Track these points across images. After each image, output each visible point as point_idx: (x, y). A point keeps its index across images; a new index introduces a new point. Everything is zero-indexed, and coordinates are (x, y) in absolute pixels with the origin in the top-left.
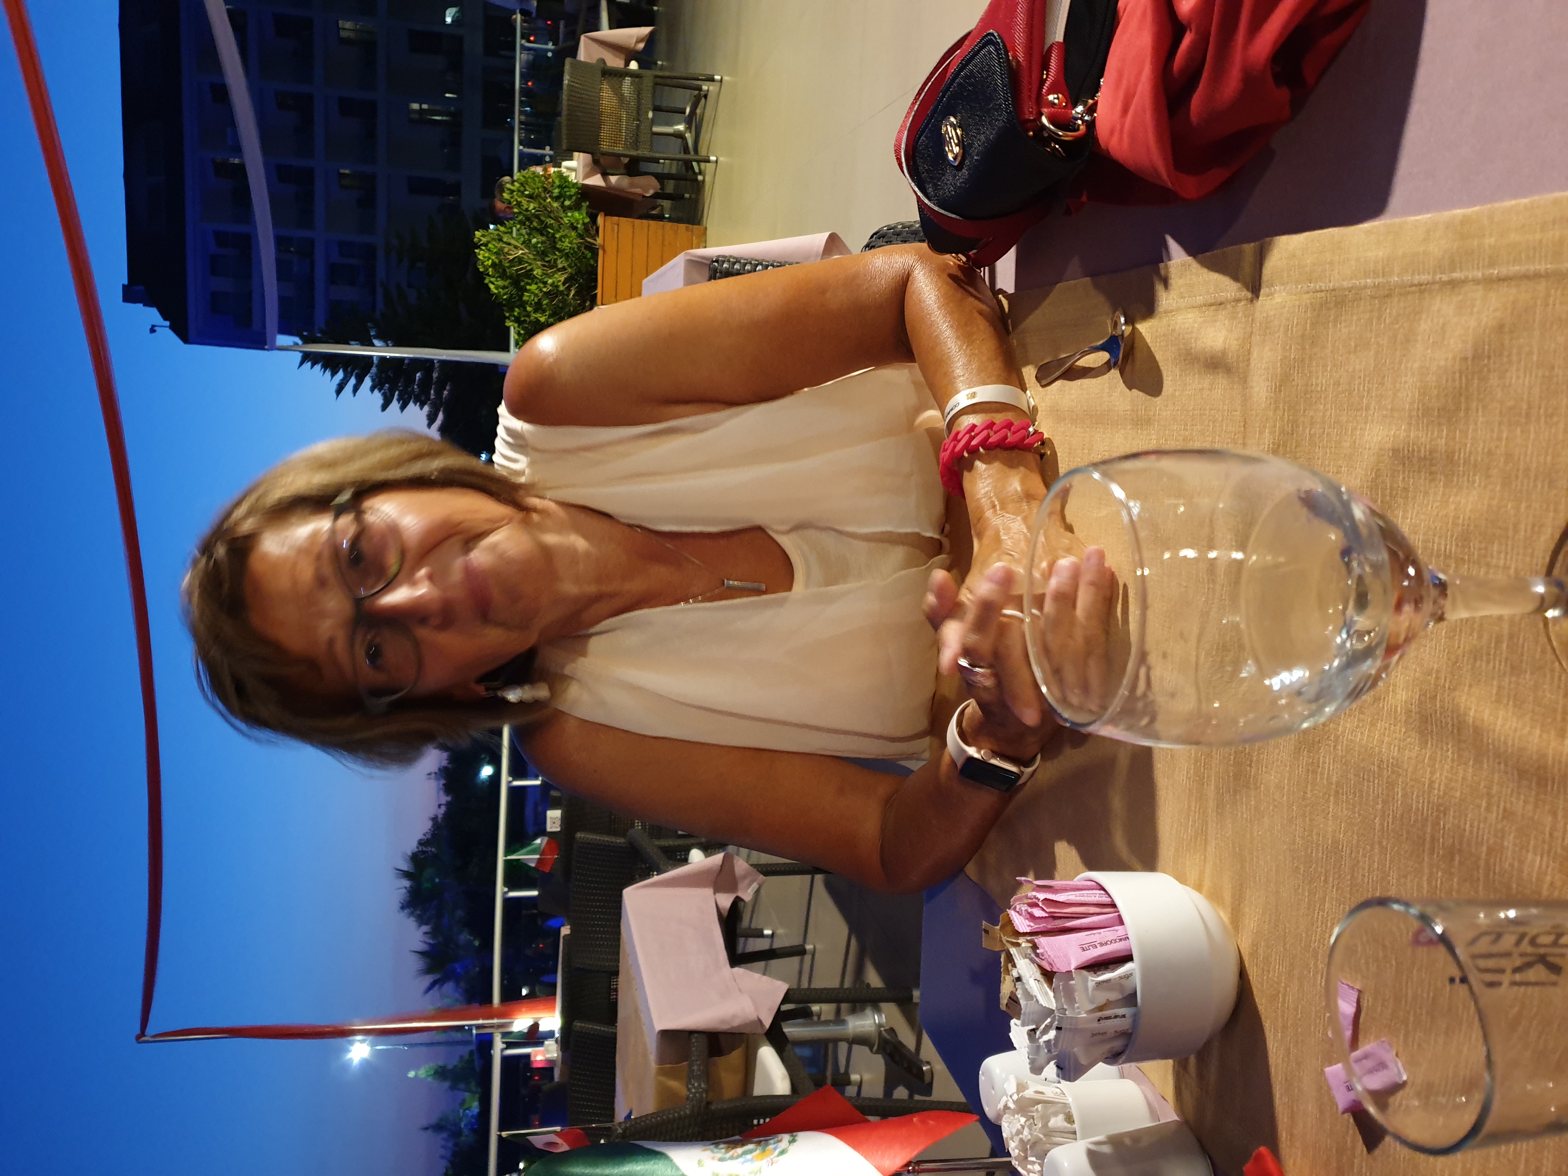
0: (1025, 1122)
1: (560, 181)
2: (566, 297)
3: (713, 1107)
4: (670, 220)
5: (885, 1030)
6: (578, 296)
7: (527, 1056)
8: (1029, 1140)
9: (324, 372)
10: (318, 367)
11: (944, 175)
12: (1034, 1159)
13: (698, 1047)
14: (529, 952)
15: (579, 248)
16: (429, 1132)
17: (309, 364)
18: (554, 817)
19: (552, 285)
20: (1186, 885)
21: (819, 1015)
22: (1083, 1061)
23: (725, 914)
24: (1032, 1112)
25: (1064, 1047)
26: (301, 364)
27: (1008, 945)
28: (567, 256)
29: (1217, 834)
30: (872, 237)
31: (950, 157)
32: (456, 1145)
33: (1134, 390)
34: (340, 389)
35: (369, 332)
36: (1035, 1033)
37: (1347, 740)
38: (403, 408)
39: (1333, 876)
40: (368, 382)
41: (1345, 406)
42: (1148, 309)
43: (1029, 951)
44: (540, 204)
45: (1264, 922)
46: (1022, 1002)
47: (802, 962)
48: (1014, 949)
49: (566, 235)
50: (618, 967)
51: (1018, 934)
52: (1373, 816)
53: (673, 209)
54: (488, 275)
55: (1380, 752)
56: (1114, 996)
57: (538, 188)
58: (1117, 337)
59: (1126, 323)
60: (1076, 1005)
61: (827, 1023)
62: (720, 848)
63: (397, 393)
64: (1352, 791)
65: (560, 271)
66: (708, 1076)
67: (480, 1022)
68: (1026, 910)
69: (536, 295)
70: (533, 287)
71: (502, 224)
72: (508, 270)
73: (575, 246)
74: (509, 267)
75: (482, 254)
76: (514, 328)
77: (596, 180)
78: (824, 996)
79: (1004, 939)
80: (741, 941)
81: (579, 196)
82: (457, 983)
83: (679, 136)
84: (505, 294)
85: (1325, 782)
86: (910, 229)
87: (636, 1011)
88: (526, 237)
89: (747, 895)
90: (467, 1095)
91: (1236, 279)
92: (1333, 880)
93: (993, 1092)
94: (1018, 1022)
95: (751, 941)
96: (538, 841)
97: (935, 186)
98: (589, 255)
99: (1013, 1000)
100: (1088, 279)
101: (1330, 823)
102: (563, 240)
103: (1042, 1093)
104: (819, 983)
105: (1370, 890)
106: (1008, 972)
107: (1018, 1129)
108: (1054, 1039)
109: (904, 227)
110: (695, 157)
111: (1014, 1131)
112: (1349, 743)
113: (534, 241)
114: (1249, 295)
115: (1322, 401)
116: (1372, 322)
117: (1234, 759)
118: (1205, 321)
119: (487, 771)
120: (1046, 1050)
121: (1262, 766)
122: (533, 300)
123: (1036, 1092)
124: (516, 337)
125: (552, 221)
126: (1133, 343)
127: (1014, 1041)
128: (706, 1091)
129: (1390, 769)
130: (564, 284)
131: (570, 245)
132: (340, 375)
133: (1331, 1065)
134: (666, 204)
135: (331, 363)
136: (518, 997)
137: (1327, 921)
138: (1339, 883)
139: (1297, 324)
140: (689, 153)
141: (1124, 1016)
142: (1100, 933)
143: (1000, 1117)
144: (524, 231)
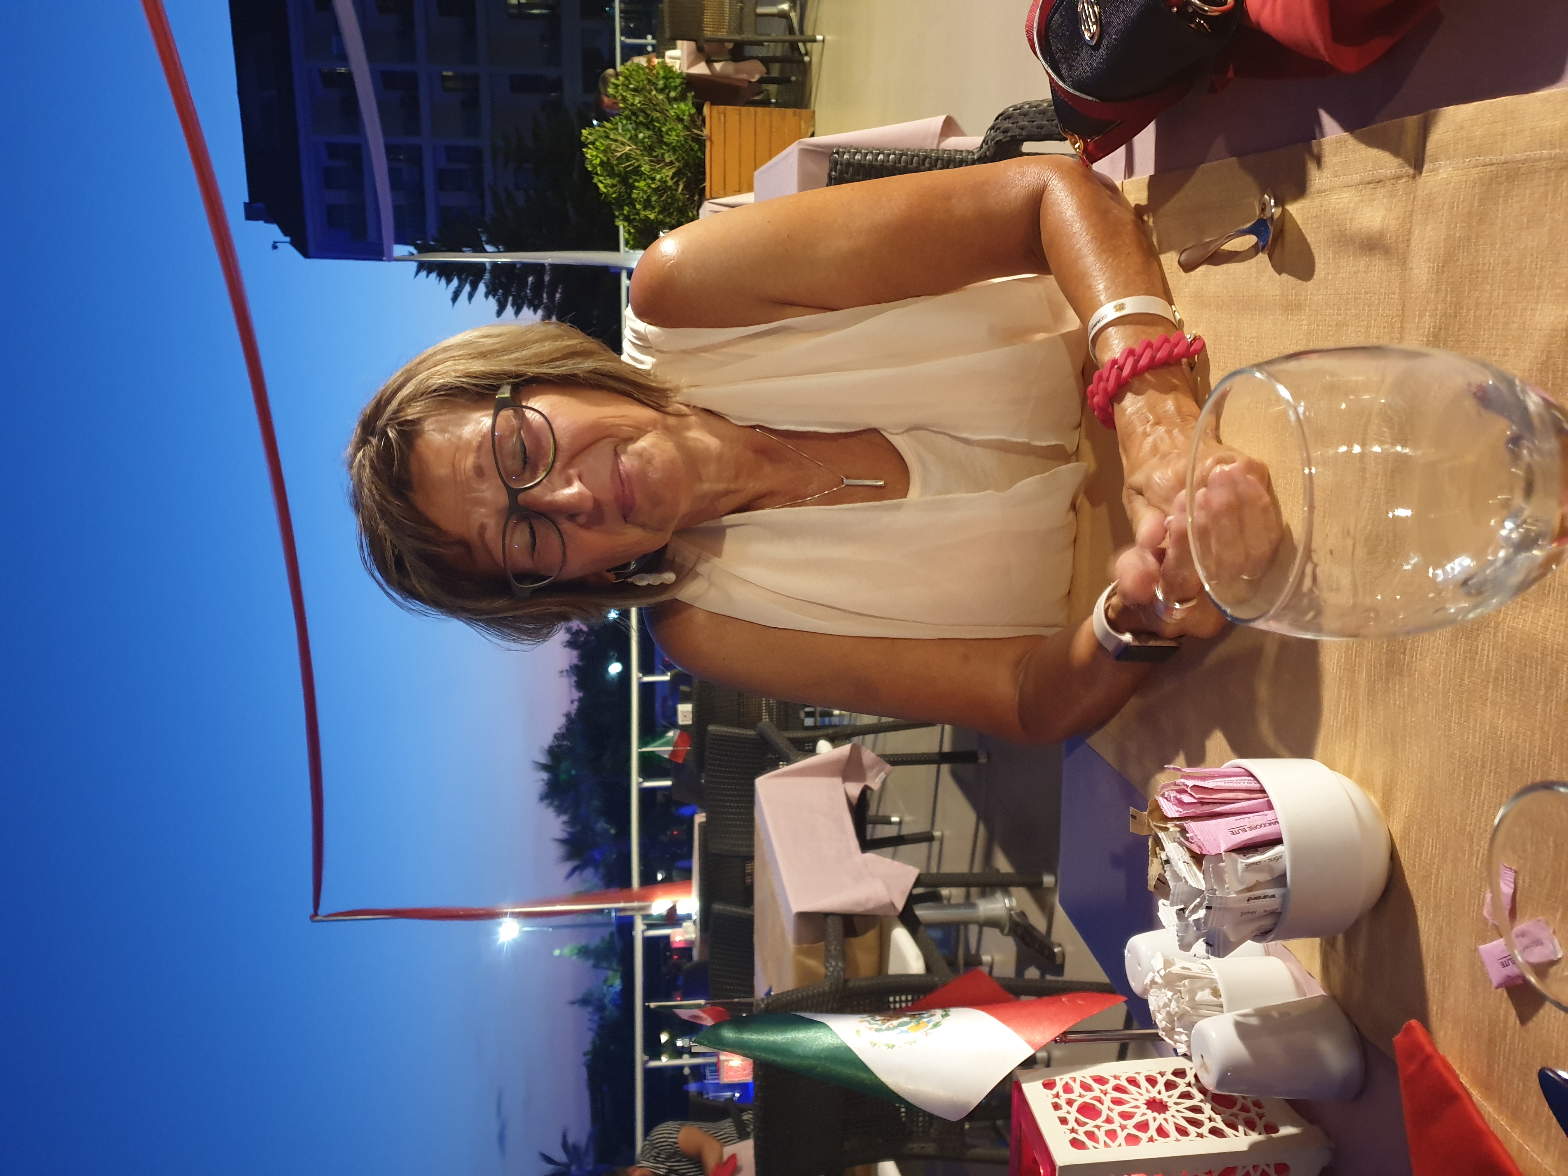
0: (1172, 996)
1: (664, 72)
2: (674, 192)
3: (850, 984)
4: (777, 105)
5: (1016, 913)
6: (687, 190)
7: (667, 938)
8: (1177, 1012)
9: (440, 280)
10: (433, 275)
11: (1078, 55)
12: (1181, 1030)
13: (834, 928)
14: (663, 838)
15: (686, 140)
16: (576, 1006)
17: (423, 274)
18: (685, 711)
19: (660, 181)
20: (1335, 770)
21: (949, 899)
22: (1232, 939)
23: (855, 802)
24: (1181, 987)
25: (1214, 925)
26: (418, 272)
27: (1157, 830)
28: (674, 150)
29: (1368, 720)
30: (997, 119)
31: (1087, 36)
32: (601, 1018)
33: (1283, 275)
34: (455, 297)
35: (480, 238)
36: (1184, 912)
37: (1508, 627)
38: (517, 312)
39: (1491, 761)
40: (482, 288)
41: (1515, 286)
42: (1300, 189)
43: (1178, 835)
44: (645, 97)
45: (1417, 806)
46: (1171, 884)
47: (930, 849)
48: (1162, 833)
49: (672, 128)
50: (753, 852)
51: (1166, 819)
52: (1534, 702)
53: (779, 94)
54: (596, 174)
55: (1544, 639)
56: (1263, 877)
57: (643, 81)
58: (1265, 220)
59: (1276, 205)
60: (1226, 886)
61: (957, 906)
62: (846, 739)
63: (510, 298)
64: (1513, 678)
65: (667, 166)
66: (844, 955)
67: (621, 905)
68: (1175, 797)
69: (645, 192)
70: (642, 184)
71: (608, 121)
72: (616, 168)
73: (682, 138)
74: (617, 165)
75: (589, 153)
76: (624, 227)
77: (701, 69)
78: (953, 881)
79: (1152, 824)
80: (869, 827)
81: (684, 86)
82: (596, 868)
83: (784, 15)
84: (615, 193)
85: (1484, 668)
86: (1039, 109)
87: (773, 895)
88: (633, 132)
89: (875, 784)
90: (610, 973)
91: (1396, 153)
92: (1491, 765)
93: (1139, 968)
94: (1167, 902)
95: (879, 827)
96: (671, 734)
97: (1070, 68)
98: (696, 147)
99: (1161, 881)
100: (1234, 159)
101: (1489, 708)
102: (670, 133)
103: (1188, 969)
104: (948, 868)
105: (1531, 774)
106: (1156, 855)
107: (1165, 1003)
108: (1204, 918)
109: (1031, 107)
110: (802, 37)
111: (1161, 1004)
112: (1510, 630)
113: (641, 136)
114: (1411, 171)
115: (1489, 281)
116: (1547, 195)
117: (1387, 647)
118: (1362, 201)
119: (615, 668)
120: (1195, 929)
121: (1417, 653)
122: (642, 197)
123: (1183, 968)
124: (627, 236)
125: (658, 115)
126: (1283, 226)
127: (1162, 919)
128: (844, 970)
129: (1554, 655)
130: (672, 179)
131: (677, 138)
132: (455, 282)
133: (1486, 943)
134: (772, 88)
135: (446, 271)
136: (654, 881)
137: (1484, 804)
138: (1497, 768)
139: (1463, 202)
140: (795, 34)
141: (1273, 896)
142: (1249, 818)
143: (1146, 991)
144: (630, 127)
